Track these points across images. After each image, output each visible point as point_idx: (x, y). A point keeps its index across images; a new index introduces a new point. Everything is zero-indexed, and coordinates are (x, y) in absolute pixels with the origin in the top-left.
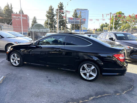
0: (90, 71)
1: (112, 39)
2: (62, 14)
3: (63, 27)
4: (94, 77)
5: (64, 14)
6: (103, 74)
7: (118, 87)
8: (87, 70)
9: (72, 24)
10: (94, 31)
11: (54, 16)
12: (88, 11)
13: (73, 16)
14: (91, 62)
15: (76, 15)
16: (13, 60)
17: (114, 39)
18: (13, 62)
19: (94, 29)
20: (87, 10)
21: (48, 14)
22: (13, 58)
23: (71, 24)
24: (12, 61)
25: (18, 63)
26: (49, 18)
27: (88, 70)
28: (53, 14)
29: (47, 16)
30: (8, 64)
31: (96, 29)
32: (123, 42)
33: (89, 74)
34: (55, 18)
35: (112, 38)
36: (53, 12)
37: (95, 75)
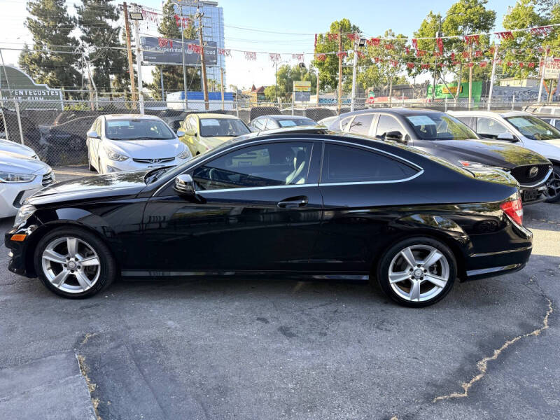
0: (425, 271)
1: (396, 137)
2: (109, 22)
3: (119, 81)
4: (440, 290)
5: (116, 18)
6: (470, 273)
7: (518, 311)
8: (411, 270)
9: (159, 67)
10: (255, 94)
11: (72, 27)
12: (220, 11)
13: (162, 32)
14: (428, 240)
15: (172, 28)
16: (57, 268)
17: (403, 139)
18: (56, 281)
19: (254, 88)
20: (215, 4)
21: (35, 18)
22: (58, 259)
23: (154, 68)
24: (50, 275)
25: (88, 281)
26: (43, 37)
27: (415, 268)
28: (62, 19)
29: (35, 28)
30: (20, 292)
31: (262, 89)
32: (440, 146)
33: (420, 281)
34: (78, 38)
35: (399, 133)
36: (65, 10)
37: (440, 282)
